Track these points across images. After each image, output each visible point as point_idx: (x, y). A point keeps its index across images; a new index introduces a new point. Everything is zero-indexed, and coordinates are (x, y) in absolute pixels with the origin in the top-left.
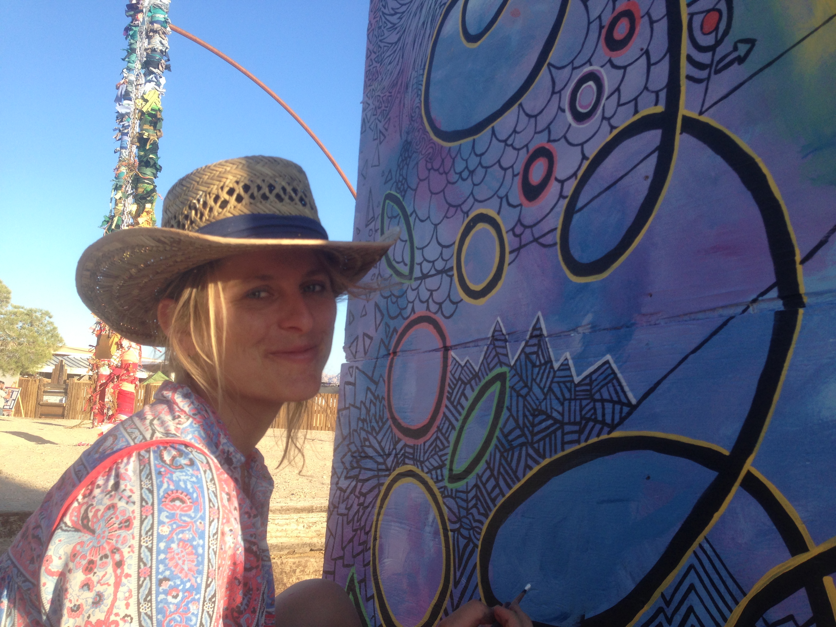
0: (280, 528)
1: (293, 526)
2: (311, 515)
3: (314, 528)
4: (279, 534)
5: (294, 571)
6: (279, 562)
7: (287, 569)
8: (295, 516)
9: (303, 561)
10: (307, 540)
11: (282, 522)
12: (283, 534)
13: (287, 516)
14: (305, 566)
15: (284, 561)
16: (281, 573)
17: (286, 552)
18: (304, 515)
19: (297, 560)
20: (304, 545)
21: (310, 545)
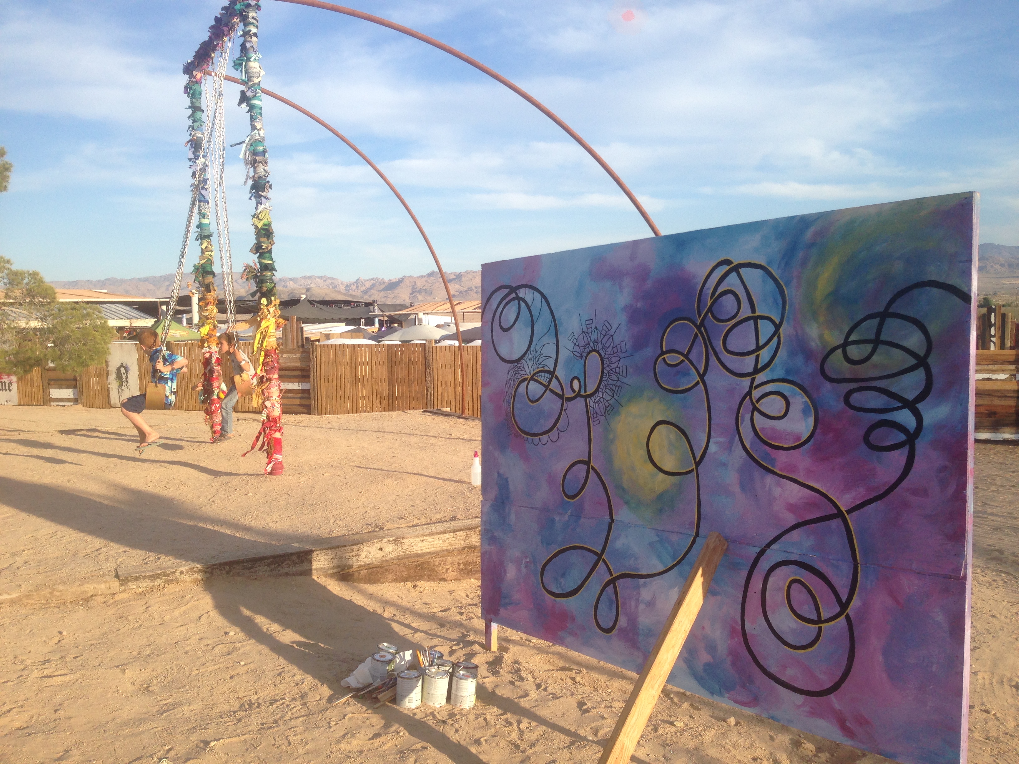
0: (430, 544)
1: (437, 542)
2: (445, 535)
3: (448, 541)
4: (430, 547)
5: (440, 564)
6: (432, 561)
7: (437, 564)
8: (437, 536)
9: (444, 559)
10: (445, 548)
11: (430, 540)
12: (432, 546)
13: (432, 537)
14: (445, 561)
15: (435, 560)
16: (434, 566)
17: (435, 555)
18: (442, 535)
19: (441, 559)
20: (443, 551)
21: (446, 550)
